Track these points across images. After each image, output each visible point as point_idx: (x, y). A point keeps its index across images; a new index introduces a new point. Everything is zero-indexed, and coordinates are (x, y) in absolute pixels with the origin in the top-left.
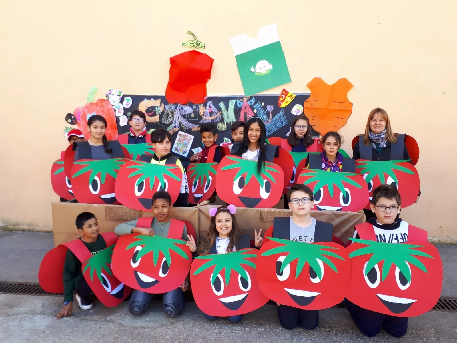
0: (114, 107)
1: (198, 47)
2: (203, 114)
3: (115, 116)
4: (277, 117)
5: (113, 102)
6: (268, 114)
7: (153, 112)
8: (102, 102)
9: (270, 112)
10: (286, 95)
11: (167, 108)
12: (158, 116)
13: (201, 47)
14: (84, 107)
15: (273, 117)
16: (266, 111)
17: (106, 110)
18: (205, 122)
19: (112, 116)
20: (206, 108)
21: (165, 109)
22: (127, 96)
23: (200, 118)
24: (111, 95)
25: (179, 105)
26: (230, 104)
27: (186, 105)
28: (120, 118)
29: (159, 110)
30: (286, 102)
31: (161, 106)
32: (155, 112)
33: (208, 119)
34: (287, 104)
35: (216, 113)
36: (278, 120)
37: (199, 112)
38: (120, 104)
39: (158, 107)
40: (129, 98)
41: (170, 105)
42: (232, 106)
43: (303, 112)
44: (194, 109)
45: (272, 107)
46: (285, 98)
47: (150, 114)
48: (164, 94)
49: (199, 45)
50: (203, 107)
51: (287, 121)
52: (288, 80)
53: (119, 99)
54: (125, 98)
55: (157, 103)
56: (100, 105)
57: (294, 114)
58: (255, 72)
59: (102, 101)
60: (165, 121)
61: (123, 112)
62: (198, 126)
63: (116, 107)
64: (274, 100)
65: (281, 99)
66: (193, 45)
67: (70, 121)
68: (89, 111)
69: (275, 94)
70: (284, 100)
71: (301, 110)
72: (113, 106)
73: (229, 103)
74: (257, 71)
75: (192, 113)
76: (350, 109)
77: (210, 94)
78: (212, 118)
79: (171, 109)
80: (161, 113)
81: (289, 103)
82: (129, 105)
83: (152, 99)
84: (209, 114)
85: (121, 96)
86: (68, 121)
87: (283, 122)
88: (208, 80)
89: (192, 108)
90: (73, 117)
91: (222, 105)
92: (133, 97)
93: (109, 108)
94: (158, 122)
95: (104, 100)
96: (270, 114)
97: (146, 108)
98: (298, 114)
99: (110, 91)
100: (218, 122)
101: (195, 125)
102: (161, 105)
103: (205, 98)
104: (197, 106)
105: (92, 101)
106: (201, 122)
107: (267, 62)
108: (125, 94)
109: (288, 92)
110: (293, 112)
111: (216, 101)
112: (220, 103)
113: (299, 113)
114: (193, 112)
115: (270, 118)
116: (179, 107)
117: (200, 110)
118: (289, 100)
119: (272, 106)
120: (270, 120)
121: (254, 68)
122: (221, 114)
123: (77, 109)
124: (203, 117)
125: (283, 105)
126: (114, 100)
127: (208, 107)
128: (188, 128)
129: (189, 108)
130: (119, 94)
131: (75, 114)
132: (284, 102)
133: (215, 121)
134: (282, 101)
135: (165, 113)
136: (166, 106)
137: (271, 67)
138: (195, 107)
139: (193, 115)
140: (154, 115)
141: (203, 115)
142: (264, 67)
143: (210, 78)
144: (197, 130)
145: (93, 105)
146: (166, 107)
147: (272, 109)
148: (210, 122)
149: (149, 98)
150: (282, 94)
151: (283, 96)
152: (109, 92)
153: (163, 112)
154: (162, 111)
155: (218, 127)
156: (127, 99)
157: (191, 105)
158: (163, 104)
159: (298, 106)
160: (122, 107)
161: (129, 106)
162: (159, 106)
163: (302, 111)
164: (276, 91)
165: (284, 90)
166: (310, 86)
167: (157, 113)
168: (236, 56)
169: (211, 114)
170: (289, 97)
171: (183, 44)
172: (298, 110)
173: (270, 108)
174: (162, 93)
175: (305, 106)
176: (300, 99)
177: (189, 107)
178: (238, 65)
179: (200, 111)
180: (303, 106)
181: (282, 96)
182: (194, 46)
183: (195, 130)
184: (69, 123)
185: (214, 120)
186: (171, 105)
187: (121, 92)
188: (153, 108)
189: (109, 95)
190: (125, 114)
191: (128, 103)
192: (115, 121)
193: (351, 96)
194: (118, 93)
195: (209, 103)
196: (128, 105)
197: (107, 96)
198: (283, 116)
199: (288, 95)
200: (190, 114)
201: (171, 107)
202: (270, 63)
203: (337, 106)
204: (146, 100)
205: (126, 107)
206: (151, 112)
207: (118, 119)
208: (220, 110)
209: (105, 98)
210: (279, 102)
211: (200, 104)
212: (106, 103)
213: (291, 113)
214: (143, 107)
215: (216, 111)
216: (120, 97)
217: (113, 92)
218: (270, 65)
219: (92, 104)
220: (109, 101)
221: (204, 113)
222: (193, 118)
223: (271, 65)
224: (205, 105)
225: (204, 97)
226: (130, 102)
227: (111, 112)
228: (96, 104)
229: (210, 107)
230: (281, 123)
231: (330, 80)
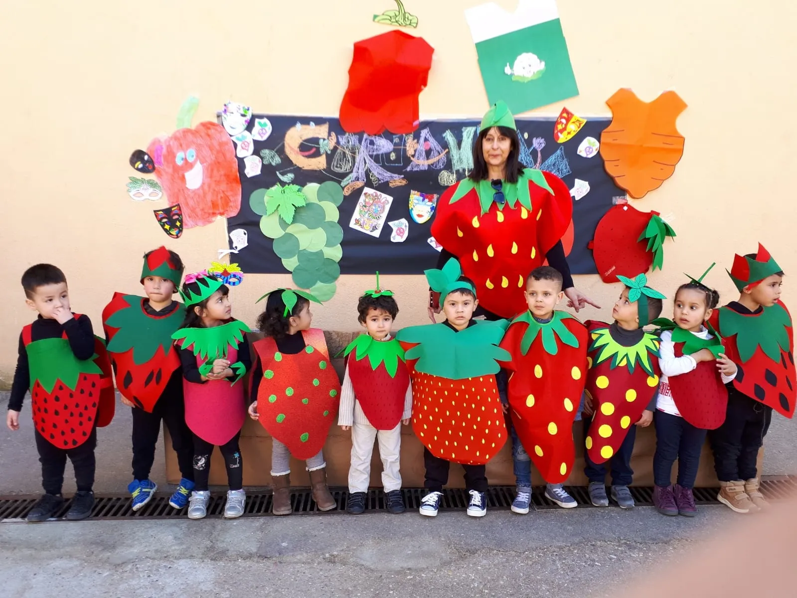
0: (233, 138)
1: (404, 24)
2: (413, 153)
3: (236, 156)
4: (551, 159)
5: (232, 128)
6: (534, 153)
7: (314, 150)
8: (209, 128)
9: (539, 150)
10: (568, 120)
11: (343, 141)
12: (324, 156)
13: (410, 24)
14: (171, 138)
15: (544, 159)
16: (532, 148)
17: (215, 143)
18: (415, 169)
19: (230, 156)
20: (418, 142)
21: (338, 143)
22: (261, 117)
23: (407, 161)
24: (228, 113)
25: (365, 136)
26: (465, 134)
27: (380, 136)
28: (245, 160)
29: (327, 145)
30: (569, 133)
31: (330, 138)
32: (318, 149)
33: (421, 163)
34: (570, 137)
35: (439, 152)
36: (554, 165)
37: (405, 150)
38: (247, 133)
39: (324, 139)
40: (266, 120)
41: (347, 134)
42: (468, 138)
43: (599, 152)
44: (395, 144)
45: (542, 141)
46: (566, 125)
47: (307, 153)
48: (336, 115)
49: (406, 19)
50: (414, 139)
51: (570, 168)
52: (574, 92)
53: (244, 123)
54: (257, 120)
55: (321, 132)
56: (203, 134)
57: (583, 154)
58: (512, 75)
59: (207, 126)
60: (337, 167)
61: (251, 148)
62: (403, 176)
63: (238, 139)
64: (546, 129)
65: (560, 127)
66: (394, 20)
67: (141, 166)
68: (181, 145)
69: (549, 118)
70: (565, 129)
71: (594, 148)
72: (231, 136)
73: (462, 132)
74: (516, 74)
75: (390, 153)
76: (680, 147)
77: (426, 113)
78: (430, 161)
79: (350, 143)
80: (329, 152)
81: (573, 134)
82: (264, 134)
83: (312, 123)
84: (424, 154)
85: (249, 117)
86: (136, 166)
87: (562, 170)
88: (422, 87)
89: (392, 141)
90: (146, 157)
91: (449, 136)
92: (273, 119)
93: (224, 139)
94: (324, 170)
95: (212, 124)
96: (539, 155)
97: (300, 141)
98: (590, 156)
99: (225, 105)
100: (441, 170)
101: (396, 175)
102: (329, 135)
103: (416, 123)
104: (401, 138)
105: (187, 125)
106: (409, 169)
107: (535, 57)
108: (258, 112)
109: (572, 115)
110: (580, 152)
111: (437, 128)
112: (445, 132)
113: (591, 153)
114: (394, 150)
115: (539, 160)
116: (366, 140)
117: (408, 145)
118: (573, 129)
119: (543, 139)
120: (538, 165)
121: (511, 67)
122: (448, 153)
123: (156, 143)
124: (412, 158)
125: (563, 138)
126: (234, 125)
127: (422, 140)
128: (382, 181)
129: (386, 142)
130: (243, 113)
131: (151, 151)
132: (565, 133)
133: (436, 167)
134: (562, 131)
135: (339, 151)
136: (339, 137)
137: (542, 66)
138: (396, 140)
139: (393, 156)
140: (317, 154)
141: (413, 156)
142: (530, 66)
143: (425, 84)
144: (400, 184)
145: (189, 134)
146: (340, 139)
147: (543, 145)
148: (426, 168)
149: (305, 121)
150: (561, 117)
151: (564, 121)
152: (223, 108)
153: (335, 149)
154: (332, 148)
155: (439, 179)
156: (259, 123)
157: (389, 136)
158: (333, 134)
159: (589, 140)
160: (249, 138)
161: (265, 138)
162: (326, 138)
163: (597, 149)
164: (550, 112)
165: (565, 110)
166: (610, 104)
167: (322, 151)
168: (478, 45)
169: (428, 153)
170: (574, 122)
171: (375, 17)
172: (590, 148)
173: (539, 143)
174: (333, 112)
175: (602, 139)
176: (594, 128)
177: (384, 139)
178: (480, 61)
179: (408, 148)
180: (599, 141)
181: (561, 122)
182: (397, 22)
183: (394, 184)
184: (138, 169)
185: (432, 165)
186: (349, 135)
187: (248, 109)
188: (315, 141)
189: (223, 114)
190: (256, 152)
191: (263, 131)
192: (236, 166)
193: (682, 125)
194: (242, 109)
195: (425, 133)
196: (263, 133)
197: (219, 116)
198: (563, 159)
199: (573, 120)
200: (388, 155)
201: (348, 140)
202: (541, 58)
203: (658, 143)
204: (299, 125)
205: (259, 138)
206: (310, 148)
207: (241, 162)
208: (445, 145)
209: (215, 120)
210: (556, 132)
211: (406, 135)
212: (216, 130)
213: (578, 153)
214: (295, 136)
215: (439, 148)
216: (244, 119)
217: (231, 108)
218: (541, 62)
219: (186, 132)
220: (223, 125)
221: (415, 151)
222: (394, 162)
223: (543, 63)
224: (417, 137)
225: (414, 121)
226: (267, 128)
227: (227, 147)
228: (195, 133)
229: (426, 140)
230: (559, 172)
231: (647, 94)
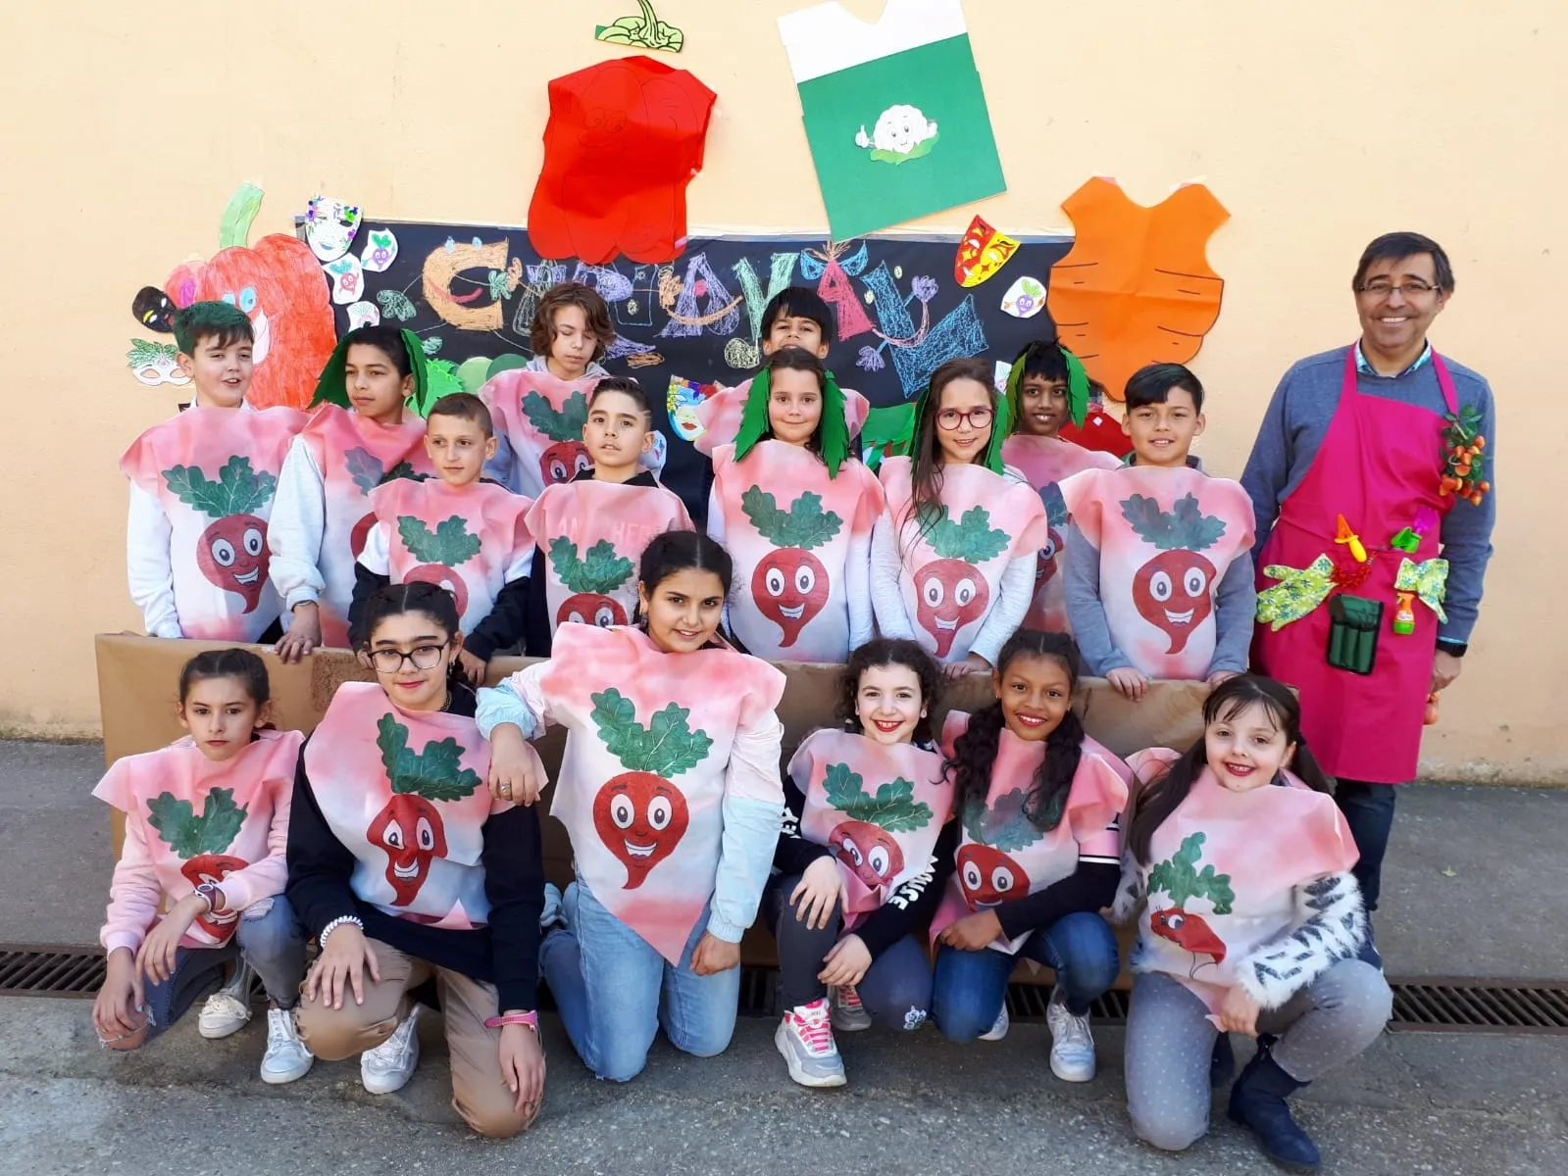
0: (326, 268)
1: (657, 46)
2: (672, 303)
3: (331, 302)
4: (949, 321)
5: (324, 246)
6: (915, 307)
7: (479, 291)
8: (280, 247)
9: (924, 301)
10: (984, 242)
11: (534, 275)
12: (499, 304)
13: (667, 46)
14: (211, 265)
15: (935, 320)
16: (911, 298)
17: (292, 276)
18: (678, 334)
19: (320, 301)
20: (682, 281)
21: (525, 278)
22: (379, 226)
23: (662, 317)
24: (317, 220)
25: (580, 266)
26: (775, 267)
27: (608, 266)
28: (349, 309)
29: (504, 283)
30: (985, 268)
31: (510, 269)
32: (487, 290)
33: (692, 323)
34: (987, 276)
35: (723, 302)
36: (954, 332)
37: (656, 296)
38: (350, 257)
39: (499, 271)
40: (387, 232)
41: (543, 264)
42: (782, 274)
43: (1045, 307)
44: (638, 284)
45: (931, 282)
46: (980, 251)
47: (466, 299)
48: (522, 224)
49: (660, 35)
50: (674, 276)
51: (988, 340)
52: (996, 185)
53: (347, 237)
54: (371, 233)
55: (494, 256)
56: (270, 259)
57: (1013, 311)
58: (871, 148)
59: (278, 242)
60: (523, 326)
61: (360, 287)
62: (654, 347)
63: (334, 268)
64: (940, 258)
65: (967, 255)
66: (636, 37)
67: (154, 318)
68: (228, 279)
69: (945, 237)
70: (976, 260)
71: (1036, 300)
72: (323, 263)
73: (771, 262)
74: (879, 147)
75: (628, 300)
76: (1215, 299)
77: (698, 227)
78: (707, 320)
79: (549, 279)
80: (508, 297)
81: (993, 270)
82: (385, 260)
83: (476, 240)
84: (694, 304)
85: (355, 227)
86: (145, 319)
87: (970, 342)
88: (693, 171)
89: (631, 277)
90: (164, 302)
91: (744, 271)
92: (401, 231)
93: (309, 269)
94: (499, 331)
95: (287, 239)
96: (925, 311)
97: (453, 274)
98: (1027, 315)
99: (311, 203)
100: (728, 337)
101: (641, 345)
102: (509, 263)
103: (681, 242)
104: (650, 272)
105: (238, 242)
106: (665, 333)
107: (918, 112)
108: (370, 217)
109: (993, 231)
110: (1008, 305)
111: (722, 253)
112: (738, 261)
113: (1029, 308)
114: (635, 296)
115: (925, 322)
116: (581, 273)
117: (662, 286)
118: (993, 259)
119: (933, 280)
120: (922, 331)
121: (870, 133)
122: (742, 304)
123: (181, 273)
124: (670, 313)
125: (973, 278)
126: (329, 238)
127: (690, 277)
128: (614, 356)
129: (620, 279)
130: (344, 217)
131: (173, 290)
132: (978, 267)
133: (718, 331)
134: (971, 264)
135: (526, 295)
136: (528, 267)
137: (932, 131)
138: (640, 276)
139: (633, 307)
140: (485, 300)
141: (673, 308)
142: (907, 131)
143: (699, 167)
144: (649, 363)
145: (244, 258)
146: (530, 271)
147: (933, 292)
148: (700, 334)
149: (464, 234)
150: (970, 235)
151: (975, 243)
152: (308, 208)
153: (519, 291)
154: (513, 289)
155: (726, 355)
156: (375, 238)
157: (626, 267)
158: (517, 261)
159: (1026, 286)
160: (356, 266)
161: (385, 267)
162: (503, 268)
163: (1041, 302)
164: (948, 225)
165: (978, 222)
166: (1073, 209)
167: (494, 294)
168: (803, 87)
169: (703, 303)
170: (995, 246)
171: (600, 29)
172: (1027, 298)
173: (923, 288)
174: (518, 219)
175: (1052, 282)
176: (1035, 258)
177: (617, 274)
178: (806, 119)
179: (661, 293)
180: (1046, 284)
181: (970, 245)
182: (641, 40)
183: (638, 362)
184: (147, 324)
185: (712, 326)
186: (548, 264)
187: (355, 211)
188: (481, 273)
189: (307, 220)
190: (369, 295)
191: (381, 253)
192: (331, 321)
193: (1220, 253)
194: (343, 211)
195: (696, 263)
196: (381, 259)
197: (298, 225)
198: (973, 320)
199: (994, 241)
200: (622, 303)
201: (548, 275)
202: (929, 116)
203: (1168, 290)
204: (450, 243)
205: (373, 267)
206: (470, 289)
207: (341, 312)
208: (735, 288)
209: (293, 233)
210: (959, 265)
211: (661, 265)
212: (294, 251)
213: (1002, 308)
214: (441, 266)
215: (723, 294)
216: (349, 229)
217: (323, 208)
218: (929, 123)
219: (238, 253)
220: (307, 242)
221: (676, 298)
222: (634, 318)
223: (934, 126)
224: (681, 270)
225: (675, 239)
226: (389, 249)
227: (315, 285)
228: (256, 255)
229: (699, 276)
230: (963, 346)
231: (1147, 191)
